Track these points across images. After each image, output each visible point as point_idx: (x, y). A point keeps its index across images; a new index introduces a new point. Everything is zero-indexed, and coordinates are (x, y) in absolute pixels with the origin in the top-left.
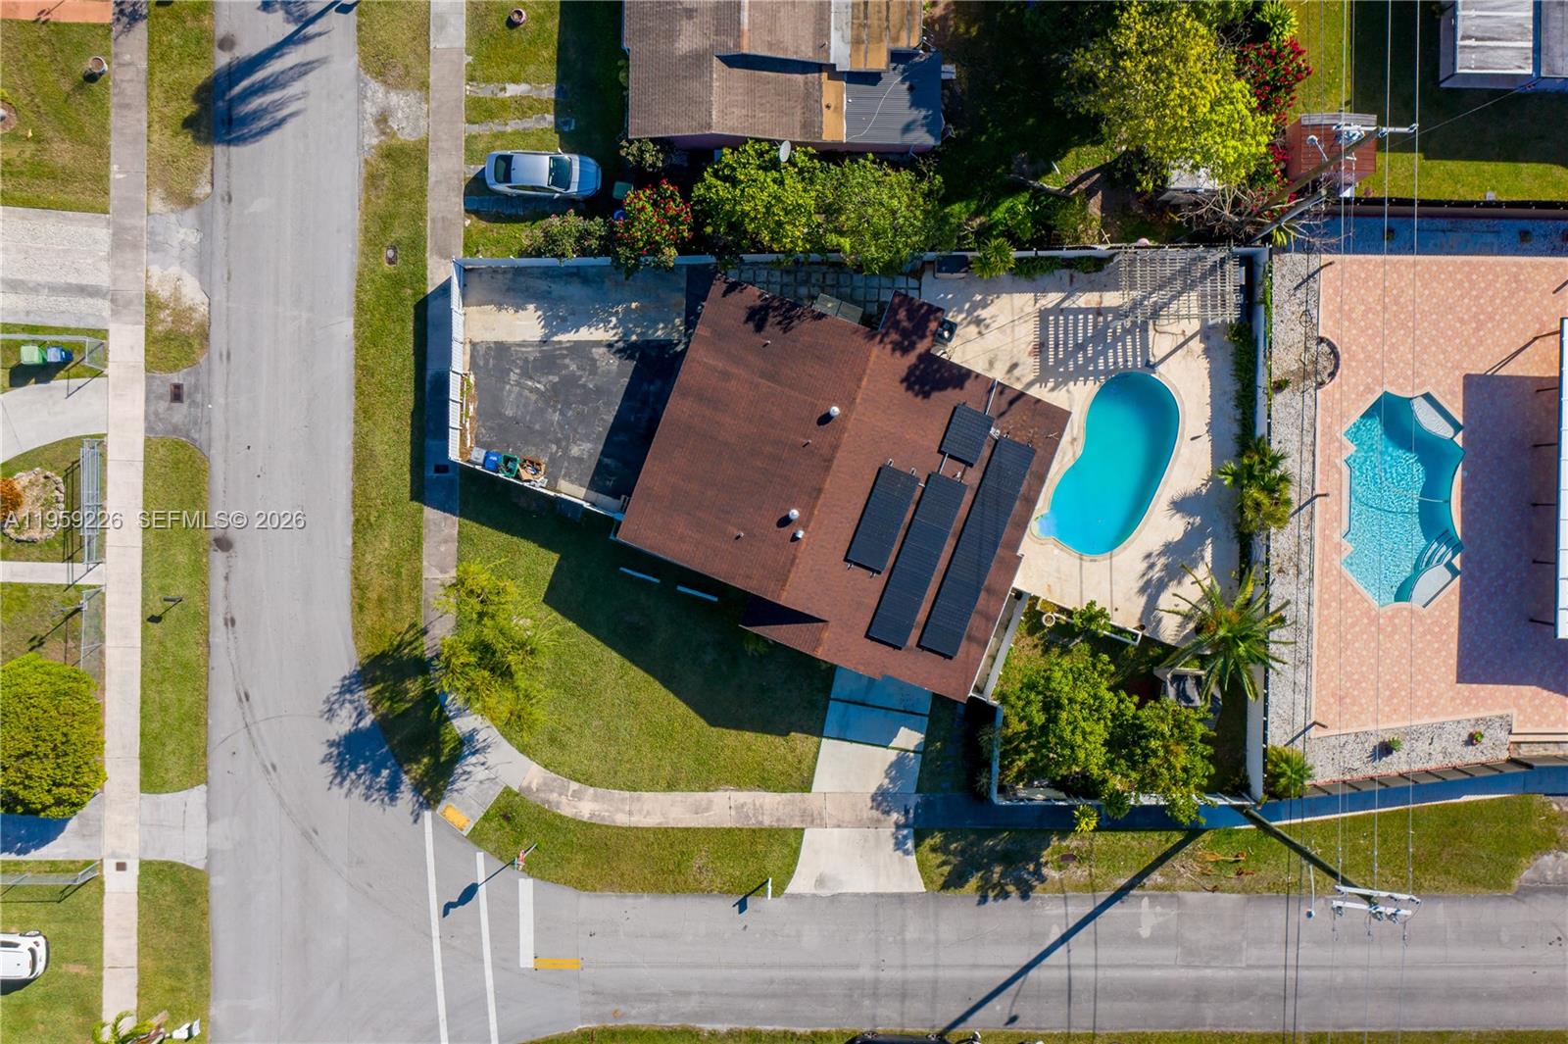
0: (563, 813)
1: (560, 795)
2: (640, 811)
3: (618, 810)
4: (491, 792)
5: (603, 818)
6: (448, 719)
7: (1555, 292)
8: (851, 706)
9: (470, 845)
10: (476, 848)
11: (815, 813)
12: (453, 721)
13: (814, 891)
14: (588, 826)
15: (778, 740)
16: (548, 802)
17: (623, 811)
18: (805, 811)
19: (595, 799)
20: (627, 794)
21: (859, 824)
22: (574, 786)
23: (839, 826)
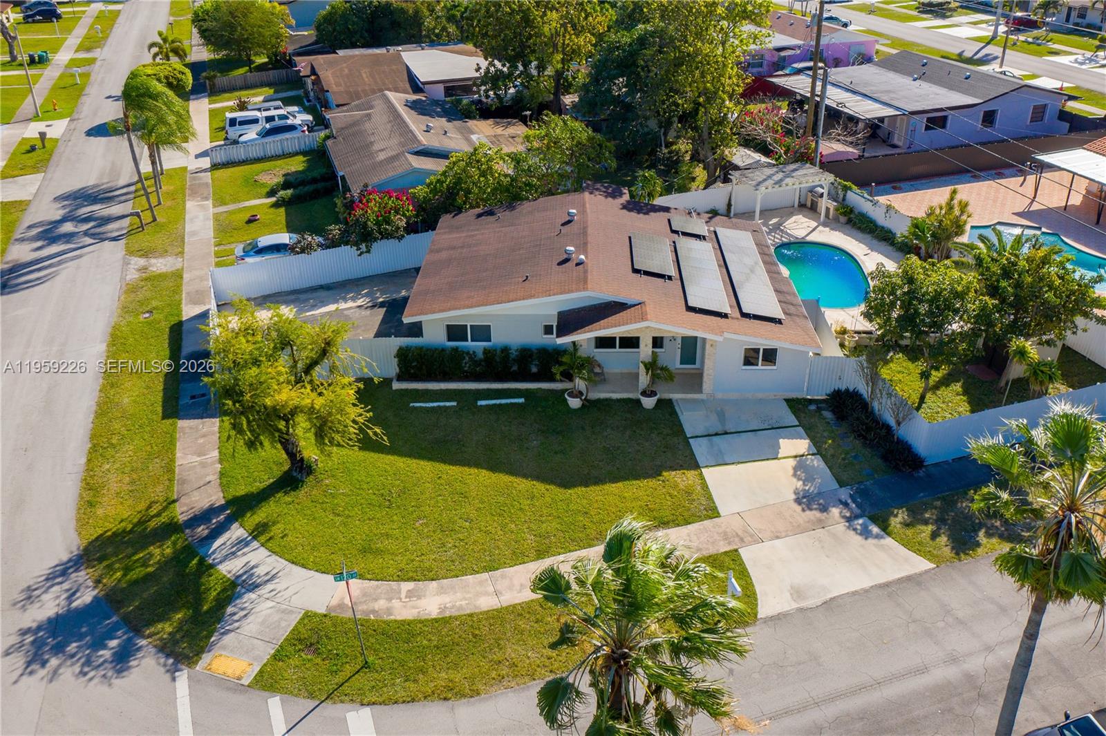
0: (399, 618)
1: (390, 600)
2: (511, 588)
3: (478, 595)
4: (283, 624)
5: (461, 608)
6: (212, 566)
7: (1021, 186)
8: (715, 439)
9: (257, 695)
10: (266, 694)
11: (740, 533)
12: (220, 567)
13: (795, 605)
14: (442, 622)
15: (651, 483)
16: (374, 612)
17: (486, 594)
18: (725, 533)
19: (442, 591)
20: (485, 576)
21: (799, 530)
22: (407, 586)
23: (778, 538)
